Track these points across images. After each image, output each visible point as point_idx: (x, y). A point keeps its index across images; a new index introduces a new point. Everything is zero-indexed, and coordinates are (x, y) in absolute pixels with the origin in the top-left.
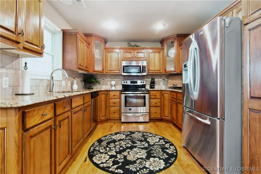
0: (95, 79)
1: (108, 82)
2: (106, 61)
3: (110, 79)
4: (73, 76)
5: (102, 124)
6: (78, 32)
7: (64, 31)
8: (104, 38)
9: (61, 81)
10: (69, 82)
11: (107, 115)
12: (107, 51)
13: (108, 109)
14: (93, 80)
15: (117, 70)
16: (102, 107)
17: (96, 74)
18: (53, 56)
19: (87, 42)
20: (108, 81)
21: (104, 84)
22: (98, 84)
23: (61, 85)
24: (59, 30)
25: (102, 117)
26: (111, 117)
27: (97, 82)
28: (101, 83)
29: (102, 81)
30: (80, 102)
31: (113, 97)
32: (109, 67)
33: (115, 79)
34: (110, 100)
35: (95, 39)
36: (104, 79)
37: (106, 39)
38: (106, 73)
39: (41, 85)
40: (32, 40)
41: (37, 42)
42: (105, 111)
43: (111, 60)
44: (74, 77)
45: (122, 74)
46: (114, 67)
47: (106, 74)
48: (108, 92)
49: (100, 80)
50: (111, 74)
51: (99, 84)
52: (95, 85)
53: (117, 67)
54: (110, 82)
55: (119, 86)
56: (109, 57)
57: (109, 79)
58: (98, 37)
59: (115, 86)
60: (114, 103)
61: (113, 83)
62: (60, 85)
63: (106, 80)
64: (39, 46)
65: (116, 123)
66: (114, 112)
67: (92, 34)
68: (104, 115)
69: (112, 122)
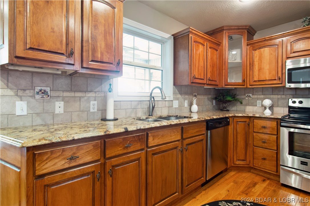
0: (234, 96)
1: (258, 101)
2: (252, 65)
3: (262, 96)
4: (194, 94)
5: (239, 172)
6: (190, 30)
7: (175, 36)
8: (246, 26)
9: (171, 101)
10: (186, 102)
11: (248, 160)
12: (253, 47)
13: (250, 150)
14: (229, 98)
15: (275, 80)
16: (239, 143)
17: (235, 88)
18: (162, 71)
19: (212, 41)
20: (258, 99)
21: (250, 104)
22: (239, 103)
23: (172, 106)
24: (167, 36)
25: (239, 160)
26: (257, 165)
27: (237, 100)
28: (244, 102)
29: (247, 98)
30: (171, 136)
31: (260, 129)
32: (257, 76)
33: (272, 96)
34: (255, 134)
35: (228, 34)
36: (250, 96)
37: (250, 26)
38: (250, 85)
39: (140, 107)
40: (101, 57)
41: (109, 58)
42: (244, 152)
43: (261, 62)
44: (196, 94)
45: (285, 86)
46: (267, 73)
47: (251, 87)
48: (252, 119)
49: (243, 97)
50: (262, 87)
51: (241, 103)
52: (234, 105)
53: (274, 73)
54: (260, 101)
55: (282, 108)
56: (256, 57)
57: (259, 96)
58: (234, 29)
59: (271, 108)
60: (264, 142)
61: (267, 102)
62: (170, 107)
63: (253, 96)
64: (113, 63)
65: (269, 179)
66: (264, 159)
67: (223, 27)
68: (242, 158)
69: (259, 175)
